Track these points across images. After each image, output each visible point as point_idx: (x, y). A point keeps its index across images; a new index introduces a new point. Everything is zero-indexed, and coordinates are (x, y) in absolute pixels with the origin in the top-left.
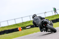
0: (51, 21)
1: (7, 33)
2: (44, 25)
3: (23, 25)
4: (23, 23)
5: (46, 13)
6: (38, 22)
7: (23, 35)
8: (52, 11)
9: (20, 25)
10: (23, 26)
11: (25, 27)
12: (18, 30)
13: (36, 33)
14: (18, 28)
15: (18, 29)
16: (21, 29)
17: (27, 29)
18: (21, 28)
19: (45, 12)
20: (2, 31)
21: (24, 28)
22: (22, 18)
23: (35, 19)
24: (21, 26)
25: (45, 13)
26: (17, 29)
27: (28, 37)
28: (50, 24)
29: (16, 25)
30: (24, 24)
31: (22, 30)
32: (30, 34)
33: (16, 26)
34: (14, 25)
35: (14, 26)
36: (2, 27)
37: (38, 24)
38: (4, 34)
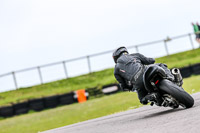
0: (176, 71)
1: (39, 110)
2: (153, 84)
3: (91, 81)
4: (92, 74)
5: (168, 40)
6: (134, 73)
7: (91, 116)
8: (190, 35)
9: (83, 82)
10: (91, 86)
11: (99, 88)
12: (76, 101)
13: (137, 110)
14: (76, 92)
15: (76, 96)
16: (87, 94)
17: (106, 97)
18: (86, 91)
19: (165, 38)
20: (21, 101)
21: (95, 93)
22: (88, 57)
23: (122, 62)
24: (84, 87)
25: (165, 41)
26: (72, 94)
27: (107, 123)
28: (173, 78)
29: (70, 81)
30: (94, 78)
31: (87, 98)
32: (116, 114)
33: (66, 85)
34: (61, 83)
35: (62, 86)
36: (21, 89)
37: (133, 79)
38: (26, 112)
